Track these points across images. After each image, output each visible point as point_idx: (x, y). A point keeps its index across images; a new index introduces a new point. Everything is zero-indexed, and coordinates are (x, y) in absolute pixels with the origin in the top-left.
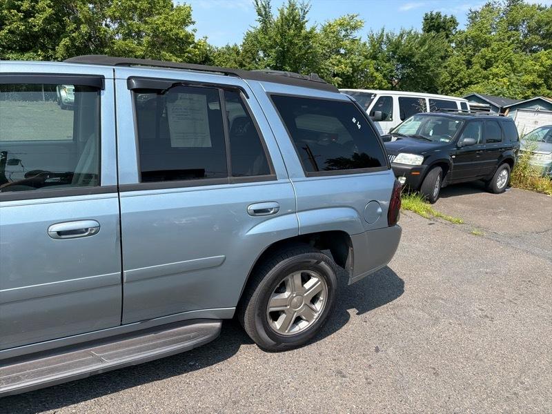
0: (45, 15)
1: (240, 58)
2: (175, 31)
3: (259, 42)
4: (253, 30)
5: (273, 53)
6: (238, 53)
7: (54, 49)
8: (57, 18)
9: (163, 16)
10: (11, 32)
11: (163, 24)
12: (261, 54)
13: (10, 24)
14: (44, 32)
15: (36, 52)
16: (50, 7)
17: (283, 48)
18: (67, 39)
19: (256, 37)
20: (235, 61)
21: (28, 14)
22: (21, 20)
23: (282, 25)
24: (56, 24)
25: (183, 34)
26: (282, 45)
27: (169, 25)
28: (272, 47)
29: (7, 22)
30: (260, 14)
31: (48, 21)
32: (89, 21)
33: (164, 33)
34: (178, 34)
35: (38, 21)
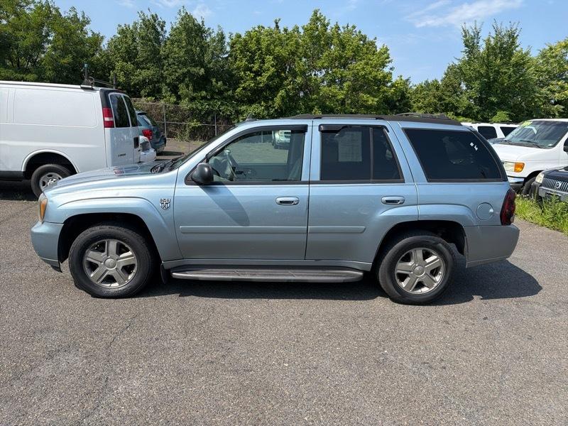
0: (269, 73)
1: (439, 93)
2: (374, 74)
3: (463, 74)
4: (457, 63)
5: (476, 85)
6: (437, 88)
7: (272, 100)
8: (277, 75)
9: (363, 62)
10: (244, 89)
11: (363, 69)
12: (464, 87)
13: (245, 82)
14: (267, 87)
15: (260, 103)
16: (273, 67)
17: (489, 79)
18: (283, 91)
19: (460, 68)
20: (435, 97)
21: (258, 73)
22: (252, 79)
23: (488, 56)
24: (277, 80)
25: (381, 75)
26: (487, 76)
27: (368, 69)
28: (476, 79)
29: (242, 82)
30: (466, 46)
31: (270, 78)
32: (303, 73)
33: (364, 77)
34: (376, 76)
35: (263, 79)
